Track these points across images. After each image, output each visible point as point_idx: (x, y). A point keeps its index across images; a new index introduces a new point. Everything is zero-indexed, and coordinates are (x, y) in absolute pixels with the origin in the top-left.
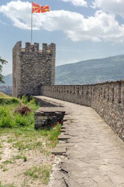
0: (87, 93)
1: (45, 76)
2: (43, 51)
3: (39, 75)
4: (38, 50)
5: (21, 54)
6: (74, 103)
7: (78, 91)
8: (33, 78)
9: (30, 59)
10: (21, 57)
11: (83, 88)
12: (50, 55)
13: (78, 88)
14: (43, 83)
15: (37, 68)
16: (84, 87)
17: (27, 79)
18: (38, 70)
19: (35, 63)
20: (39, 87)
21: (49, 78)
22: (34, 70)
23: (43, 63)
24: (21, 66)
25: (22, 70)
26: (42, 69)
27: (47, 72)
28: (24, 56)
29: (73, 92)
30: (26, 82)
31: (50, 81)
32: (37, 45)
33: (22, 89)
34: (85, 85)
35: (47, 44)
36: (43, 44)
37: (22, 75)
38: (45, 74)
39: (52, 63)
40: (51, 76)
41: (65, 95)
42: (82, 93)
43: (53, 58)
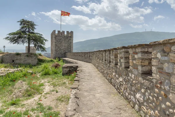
0: (90, 56)
2: (67, 35)
3: (65, 47)
4: (64, 34)
6: (83, 61)
7: (85, 55)
8: (62, 49)
9: (60, 39)
10: (55, 38)
12: (70, 37)
13: (85, 54)
14: (67, 51)
15: (63, 43)
16: (88, 53)
17: (59, 49)
18: (64, 45)
19: (63, 41)
20: (65, 53)
21: (70, 49)
22: (62, 45)
23: (67, 41)
24: (56, 43)
25: (56, 45)
26: (66, 44)
27: (69, 46)
29: (82, 56)
30: (58, 51)
32: (64, 32)
33: (56, 55)
35: (69, 32)
36: (67, 32)
37: (56, 47)
38: (68, 47)
39: (71, 41)
40: (71, 48)
41: (78, 57)
42: (87, 56)
43: (72, 39)
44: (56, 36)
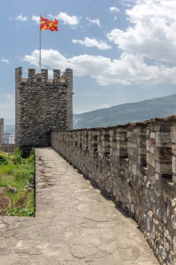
1: (58, 118)
2: (54, 80)
3: (48, 116)
4: (46, 78)
5: (21, 86)
8: (39, 120)
9: (35, 93)
10: (22, 90)
11: (107, 137)
12: (64, 86)
14: (54, 127)
15: (44, 105)
16: (111, 133)
17: (30, 122)
18: (47, 109)
19: (42, 98)
20: (49, 134)
21: (64, 120)
22: (40, 109)
23: (54, 98)
24: (22, 104)
25: (23, 109)
26: (52, 106)
27: (60, 111)
28: (26, 88)
30: (28, 127)
31: (64, 124)
32: (45, 72)
33: (23, 138)
34: (114, 128)
35: (60, 70)
36: (55, 71)
37: (22, 117)
38: (57, 114)
39: (67, 98)
40: (65, 117)
41: (73, 151)
42: (107, 154)
43: (68, 90)
44: (23, 84)
